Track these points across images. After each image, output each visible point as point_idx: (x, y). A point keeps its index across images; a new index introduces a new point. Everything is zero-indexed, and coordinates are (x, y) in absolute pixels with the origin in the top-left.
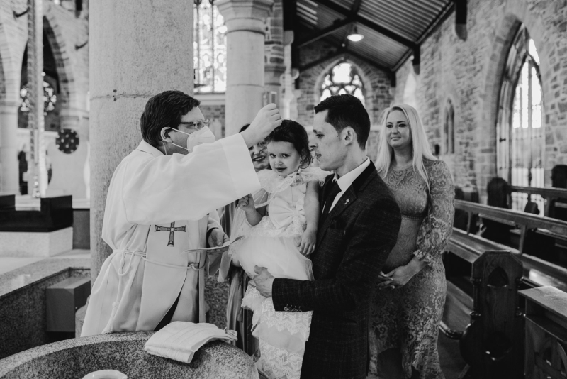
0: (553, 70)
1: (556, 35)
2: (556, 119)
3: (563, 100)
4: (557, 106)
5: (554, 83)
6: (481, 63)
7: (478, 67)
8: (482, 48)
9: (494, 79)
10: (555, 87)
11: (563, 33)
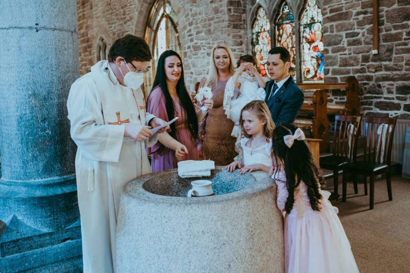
0: (188, 25)
1: (189, 4)
2: (192, 55)
3: (196, 43)
4: (191, 47)
5: (189, 33)
6: (131, 15)
7: (128, 18)
8: (131, 5)
9: (141, 27)
10: (190, 35)
11: (194, 4)
